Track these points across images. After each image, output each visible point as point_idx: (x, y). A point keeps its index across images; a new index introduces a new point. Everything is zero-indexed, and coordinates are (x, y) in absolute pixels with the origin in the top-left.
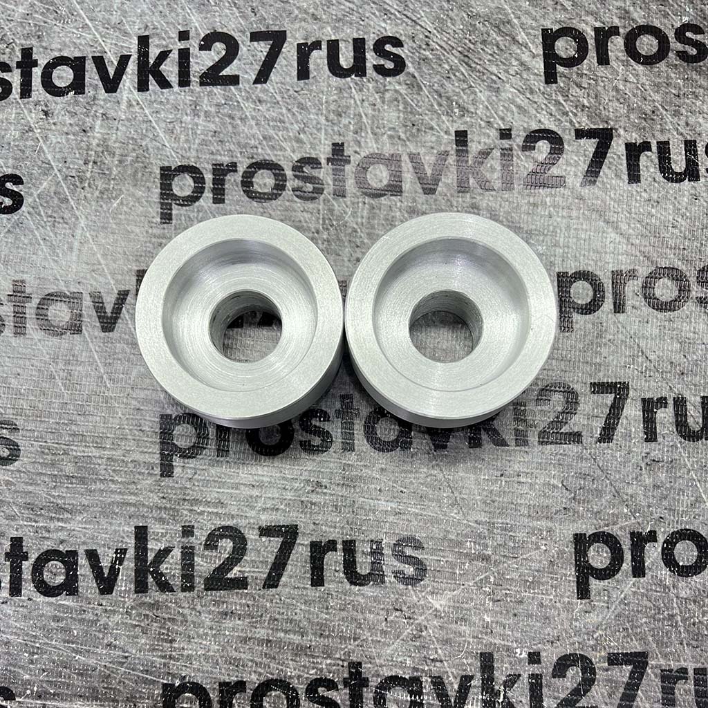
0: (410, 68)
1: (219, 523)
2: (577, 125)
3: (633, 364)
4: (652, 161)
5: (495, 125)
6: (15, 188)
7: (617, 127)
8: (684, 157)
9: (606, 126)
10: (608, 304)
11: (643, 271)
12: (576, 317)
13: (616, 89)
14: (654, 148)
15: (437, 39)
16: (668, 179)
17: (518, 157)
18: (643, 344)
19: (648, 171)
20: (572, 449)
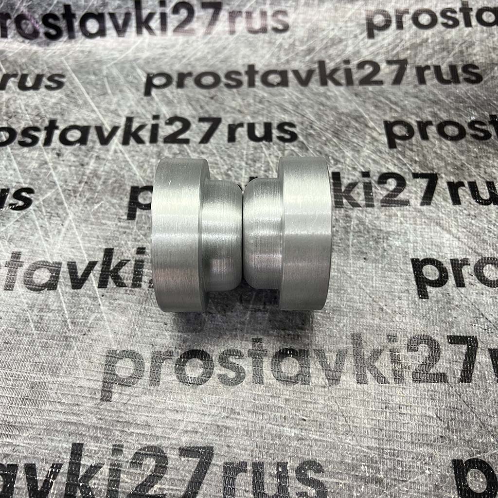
0: (301, 138)
1: (145, 443)
2: (413, 171)
3: (477, 323)
4: (466, 192)
5: (359, 170)
6: (28, 196)
7: (439, 172)
8: (487, 191)
9: (432, 172)
10: (451, 281)
11: (473, 260)
12: (429, 289)
13: (435, 152)
14: (467, 185)
15: (317, 125)
16: (479, 203)
17: (376, 188)
18: (482, 309)
19: (465, 198)
20: (441, 387)
